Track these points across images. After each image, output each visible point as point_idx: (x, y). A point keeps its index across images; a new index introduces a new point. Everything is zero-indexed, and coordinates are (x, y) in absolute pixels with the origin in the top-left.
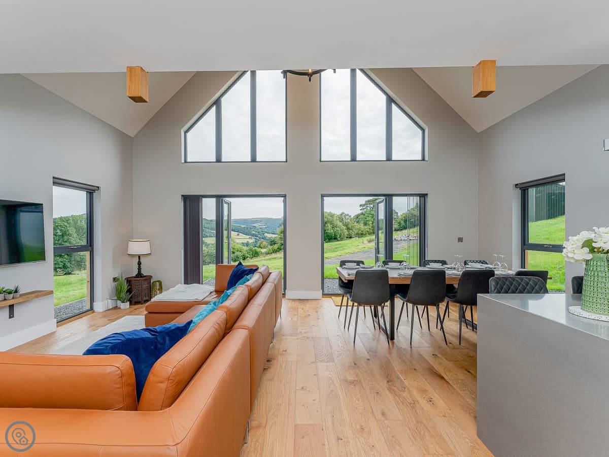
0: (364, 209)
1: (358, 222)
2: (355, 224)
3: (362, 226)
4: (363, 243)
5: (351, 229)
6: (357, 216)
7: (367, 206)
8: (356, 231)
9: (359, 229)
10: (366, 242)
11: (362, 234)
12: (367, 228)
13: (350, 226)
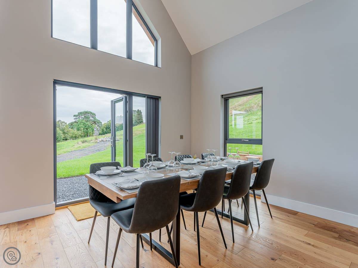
0: (77, 118)
1: (72, 128)
2: (70, 129)
3: (75, 131)
4: (78, 143)
5: (67, 133)
6: (72, 124)
7: (80, 117)
8: (71, 135)
9: (73, 134)
10: (80, 143)
11: (75, 137)
12: (79, 133)
13: (66, 131)
